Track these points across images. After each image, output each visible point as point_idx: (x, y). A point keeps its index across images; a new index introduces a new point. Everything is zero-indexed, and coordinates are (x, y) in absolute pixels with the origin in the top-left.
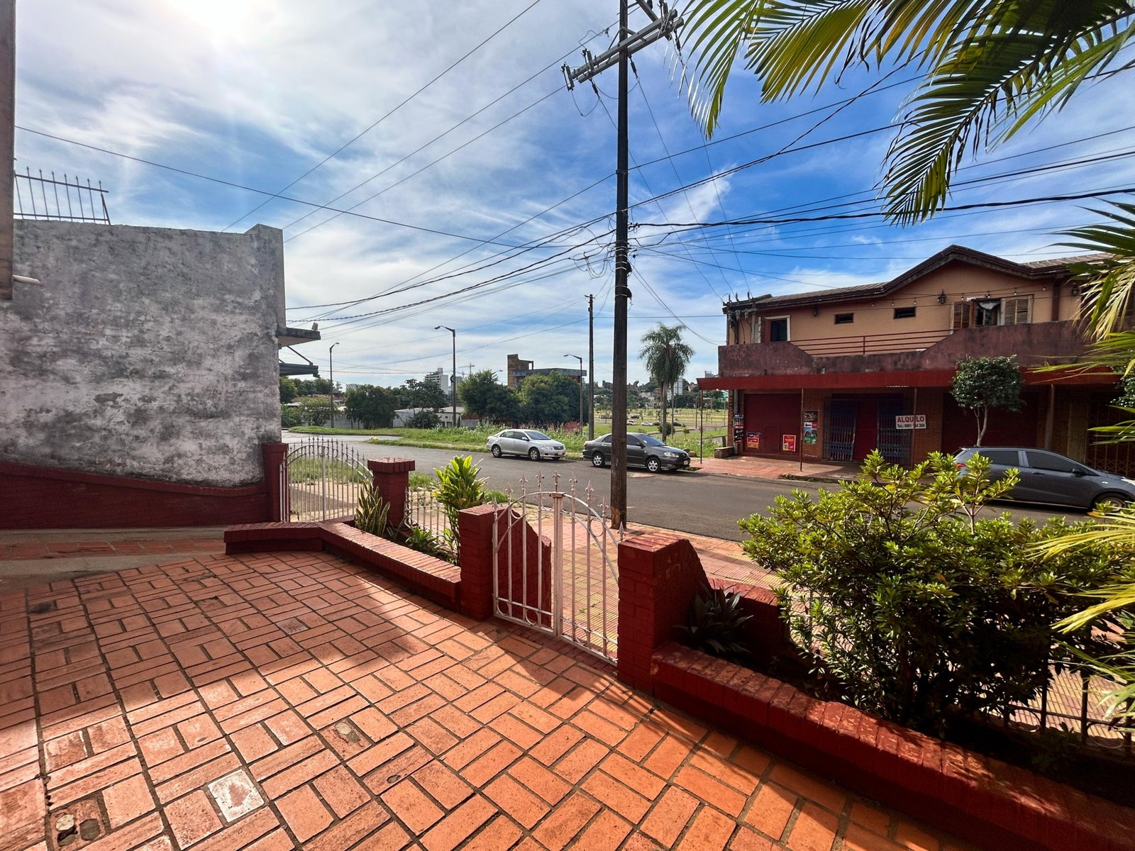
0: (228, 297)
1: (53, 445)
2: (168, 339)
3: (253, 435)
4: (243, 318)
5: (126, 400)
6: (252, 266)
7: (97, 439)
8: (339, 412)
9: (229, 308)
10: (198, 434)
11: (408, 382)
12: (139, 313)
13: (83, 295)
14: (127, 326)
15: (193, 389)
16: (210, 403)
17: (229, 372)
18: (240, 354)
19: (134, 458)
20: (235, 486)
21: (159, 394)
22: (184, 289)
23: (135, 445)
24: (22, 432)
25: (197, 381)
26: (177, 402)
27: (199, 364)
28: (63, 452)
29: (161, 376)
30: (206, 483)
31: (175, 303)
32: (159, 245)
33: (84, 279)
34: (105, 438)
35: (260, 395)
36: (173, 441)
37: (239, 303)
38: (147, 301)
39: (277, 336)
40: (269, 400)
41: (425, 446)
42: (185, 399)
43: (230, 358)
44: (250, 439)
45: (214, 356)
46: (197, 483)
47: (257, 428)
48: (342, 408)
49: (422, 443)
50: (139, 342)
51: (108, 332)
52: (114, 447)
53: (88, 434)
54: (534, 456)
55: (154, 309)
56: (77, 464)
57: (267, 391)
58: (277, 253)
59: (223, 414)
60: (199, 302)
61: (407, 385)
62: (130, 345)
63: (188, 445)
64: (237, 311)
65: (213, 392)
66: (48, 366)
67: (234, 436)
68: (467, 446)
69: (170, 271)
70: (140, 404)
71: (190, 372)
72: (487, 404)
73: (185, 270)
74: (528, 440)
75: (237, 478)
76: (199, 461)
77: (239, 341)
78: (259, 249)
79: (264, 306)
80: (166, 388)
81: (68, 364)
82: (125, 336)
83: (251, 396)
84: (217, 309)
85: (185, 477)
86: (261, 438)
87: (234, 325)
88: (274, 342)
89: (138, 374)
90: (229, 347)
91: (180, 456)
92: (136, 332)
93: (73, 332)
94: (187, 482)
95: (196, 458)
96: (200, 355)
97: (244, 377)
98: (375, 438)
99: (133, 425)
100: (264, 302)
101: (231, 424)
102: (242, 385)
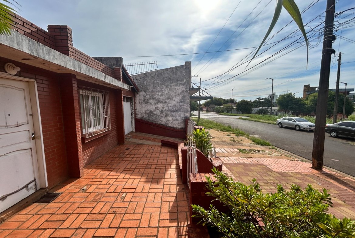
0: (179, 82)
1: (149, 117)
2: (167, 94)
3: (183, 117)
4: (181, 87)
5: (160, 108)
6: (184, 73)
7: (155, 116)
8: (234, 108)
9: (179, 85)
10: (172, 116)
11: (258, 98)
12: (162, 89)
13: (153, 86)
14: (160, 92)
15: (171, 105)
16: (174, 108)
17: (178, 101)
18: (181, 96)
19: (161, 121)
20: (179, 129)
21: (165, 107)
22: (170, 82)
23: (161, 118)
24: (145, 114)
25: (172, 103)
26: (168, 108)
27: (172, 99)
28: (150, 119)
29: (165, 102)
30: (173, 128)
31: (168, 85)
32: (166, 72)
33: (153, 83)
34: (156, 116)
35: (185, 106)
36: (167, 117)
37: (181, 83)
38: (163, 86)
39: (189, 91)
40: (187, 108)
41: (255, 121)
42: (170, 108)
43: (179, 97)
44: (182, 118)
45: (175, 97)
46: (172, 127)
47: (184, 115)
48: (235, 108)
49: (254, 120)
50: (162, 95)
51: (157, 94)
52: (158, 118)
53: (154, 115)
54: (297, 128)
55: (164, 87)
56: (152, 121)
57: (187, 105)
58: (190, 68)
59: (177, 111)
60: (173, 84)
61: (257, 100)
62: (160, 96)
63: (170, 118)
64: (180, 85)
65: (175, 106)
66: (148, 101)
67: (179, 117)
68: (271, 122)
69: (167, 78)
70: (162, 109)
71: (171, 101)
72: (289, 106)
73: (170, 77)
74: (295, 122)
75: (180, 127)
76: (172, 122)
77: (181, 93)
78: (185, 68)
79: (186, 83)
80: (166, 105)
81: (151, 101)
82: (160, 94)
83: (183, 106)
84: (176, 86)
85: (169, 126)
86: (185, 117)
87: (179, 89)
88: (188, 92)
89: (162, 102)
90: (179, 95)
91: (168, 121)
92: (161, 93)
93: (152, 94)
94: (170, 127)
95: (171, 121)
96: (173, 97)
97: (181, 102)
98: (241, 117)
99: (161, 113)
100: (186, 82)
101: (178, 114)
102: (181, 104)
